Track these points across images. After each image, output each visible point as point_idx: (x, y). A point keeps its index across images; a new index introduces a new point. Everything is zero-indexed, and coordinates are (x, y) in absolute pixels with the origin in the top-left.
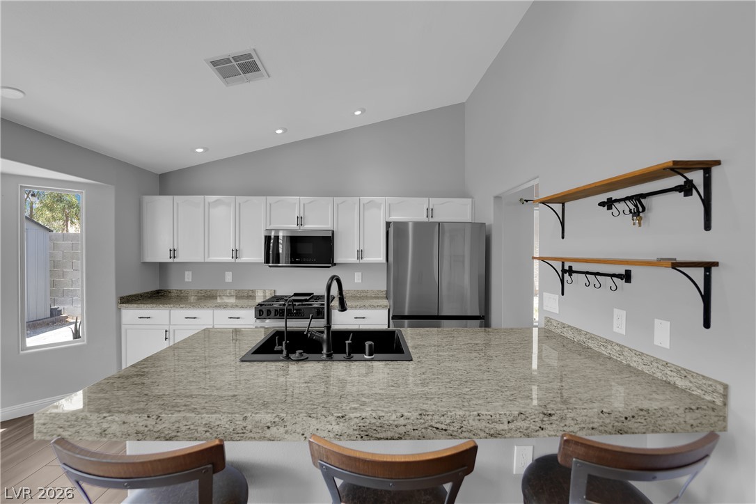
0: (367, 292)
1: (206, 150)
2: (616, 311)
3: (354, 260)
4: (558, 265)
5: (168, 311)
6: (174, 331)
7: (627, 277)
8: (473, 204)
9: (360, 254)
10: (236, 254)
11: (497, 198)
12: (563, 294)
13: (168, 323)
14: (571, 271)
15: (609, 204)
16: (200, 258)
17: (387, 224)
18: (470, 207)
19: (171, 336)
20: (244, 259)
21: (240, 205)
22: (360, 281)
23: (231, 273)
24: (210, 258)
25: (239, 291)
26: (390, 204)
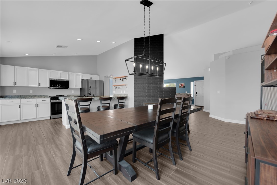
0: (75, 95)
1: (29, 54)
2: (121, 91)
3: (74, 87)
4: (115, 87)
7: (122, 87)
8: (100, 77)
9: (76, 86)
10: (39, 84)
11: (105, 76)
12: (116, 90)
13: (20, 103)
14: (117, 87)
15: (120, 79)
16: (26, 85)
17: (82, 79)
18: (99, 77)
19: (21, 106)
20: (41, 86)
21: (40, 71)
22: (73, 93)
23: (32, 90)
24: (29, 85)
25: (35, 96)
26: (82, 75)
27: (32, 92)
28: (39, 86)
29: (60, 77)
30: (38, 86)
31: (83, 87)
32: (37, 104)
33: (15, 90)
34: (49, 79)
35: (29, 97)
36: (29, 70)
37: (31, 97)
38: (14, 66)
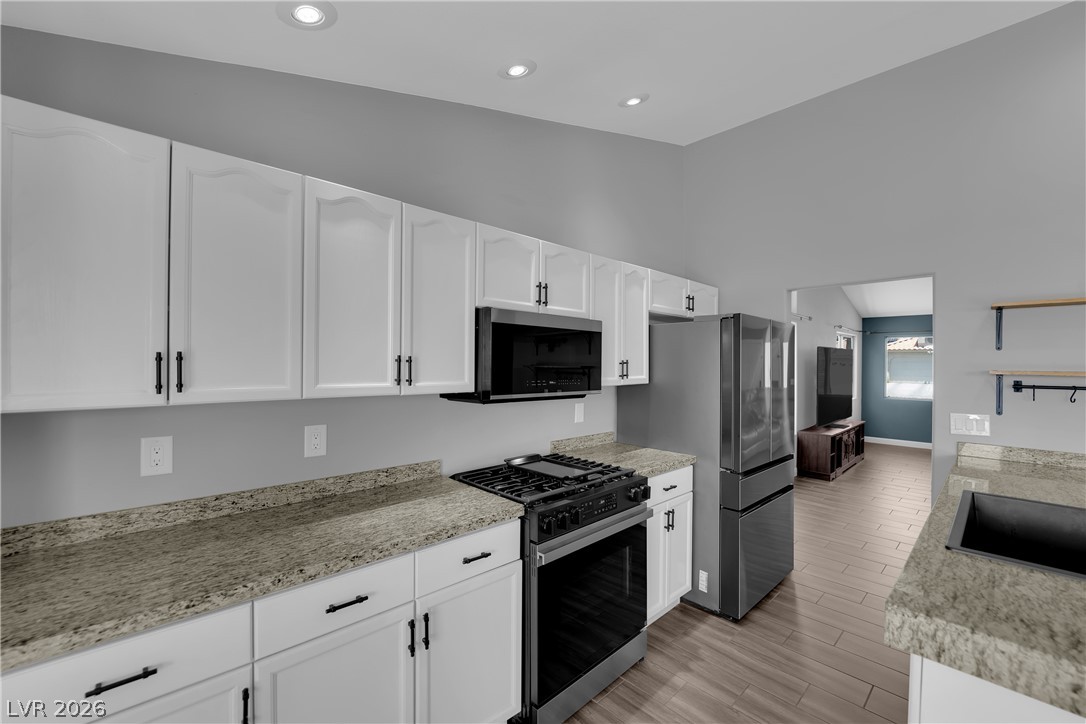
0: (592, 438)
1: (330, 16)
3: (614, 379)
5: (247, 610)
6: (274, 678)
9: (625, 367)
10: (404, 369)
13: (248, 657)
16: (286, 389)
17: (650, 315)
20: (425, 384)
21: (412, 231)
22: (582, 420)
23: (322, 429)
24: (322, 386)
25: (350, 479)
26: (653, 282)
27: (322, 451)
28: (406, 390)
29: (543, 293)
30: (392, 390)
32: (426, 618)
33: (166, 443)
34: (477, 310)
35: (299, 499)
36: (319, 202)
37: (317, 495)
38: (164, 143)
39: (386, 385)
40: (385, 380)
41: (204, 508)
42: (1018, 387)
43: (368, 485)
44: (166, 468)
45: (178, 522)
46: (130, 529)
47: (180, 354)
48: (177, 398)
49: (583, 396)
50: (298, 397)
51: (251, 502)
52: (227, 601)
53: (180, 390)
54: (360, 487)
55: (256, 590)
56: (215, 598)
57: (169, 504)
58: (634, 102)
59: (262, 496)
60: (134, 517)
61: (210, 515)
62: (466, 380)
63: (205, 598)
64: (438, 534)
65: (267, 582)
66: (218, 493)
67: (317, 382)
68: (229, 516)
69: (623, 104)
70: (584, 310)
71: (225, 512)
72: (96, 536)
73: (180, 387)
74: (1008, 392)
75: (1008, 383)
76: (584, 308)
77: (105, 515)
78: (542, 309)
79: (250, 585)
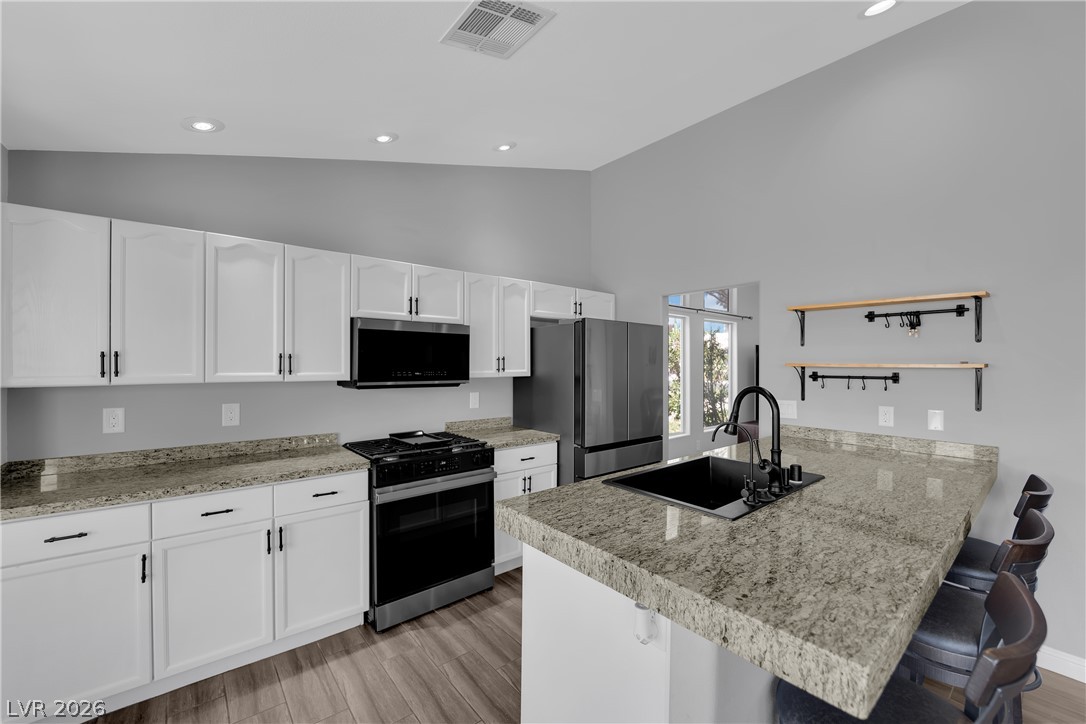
0: (486, 422)
1: (219, 127)
2: (882, 409)
3: (493, 372)
5: (147, 507)
6: (165, 552)
7: (895, 378)
8: (617, 301)
9: (501, 363)
10: (286, 363)
12: (803, 399)
13: (147, 538)
14: (817, 377)
16: (192, 376)
17: (533, 319)
18: (612, 304)
19: (156, 567)
20: (303, 374)
21: (294, 262)
22: (477, 406)
23: (236, 407)
24: (219, 374)
25: (259, 443)
26: (535, 292)
27: (236, 422)
28: (288, 378)
29: (414, 304)
30: (279, 378)
31: (540, 370)
32: (281, 530)
33: (120, 412)
34: (352, 319)
35: (217, 455)
36: (217, 250)
37: (232, 454)
38: (105, 221)
39: (272, 374)
40: (272, 371)
41: (146, 456)
42: (815, 377)
43: (273, 449)
44: (120, 428)
45: (129, 465)
46: (95, 467)
47: (116, 353)
48: (116, 381)
49: (458, 385)
50: (202, 381)
51: (181, 455)
52: (132, 499)
53: (117, 375)
54: (267, 449)
55: (152, 495)
56: (123, 497)
57: (122, 453)
58: (504, 148)
59: (188, 452)
60: (97, 460)
61: (151, 462)
62: (343, 371)
63: (118, 496)
64: (291, 474)
65: (160, 492)
66: (156, 448)
67: (216, 371)
68: (165, 463)
69: (496, 149)
70: (458, 317)
71: (162, 461)
72: (72, 470)
73: (117, 373)
74: (808, 381)
75: (808, 372)
76: (458, 315)
77: (78, 457)
78: (415, 318)
79: (147, 492)
